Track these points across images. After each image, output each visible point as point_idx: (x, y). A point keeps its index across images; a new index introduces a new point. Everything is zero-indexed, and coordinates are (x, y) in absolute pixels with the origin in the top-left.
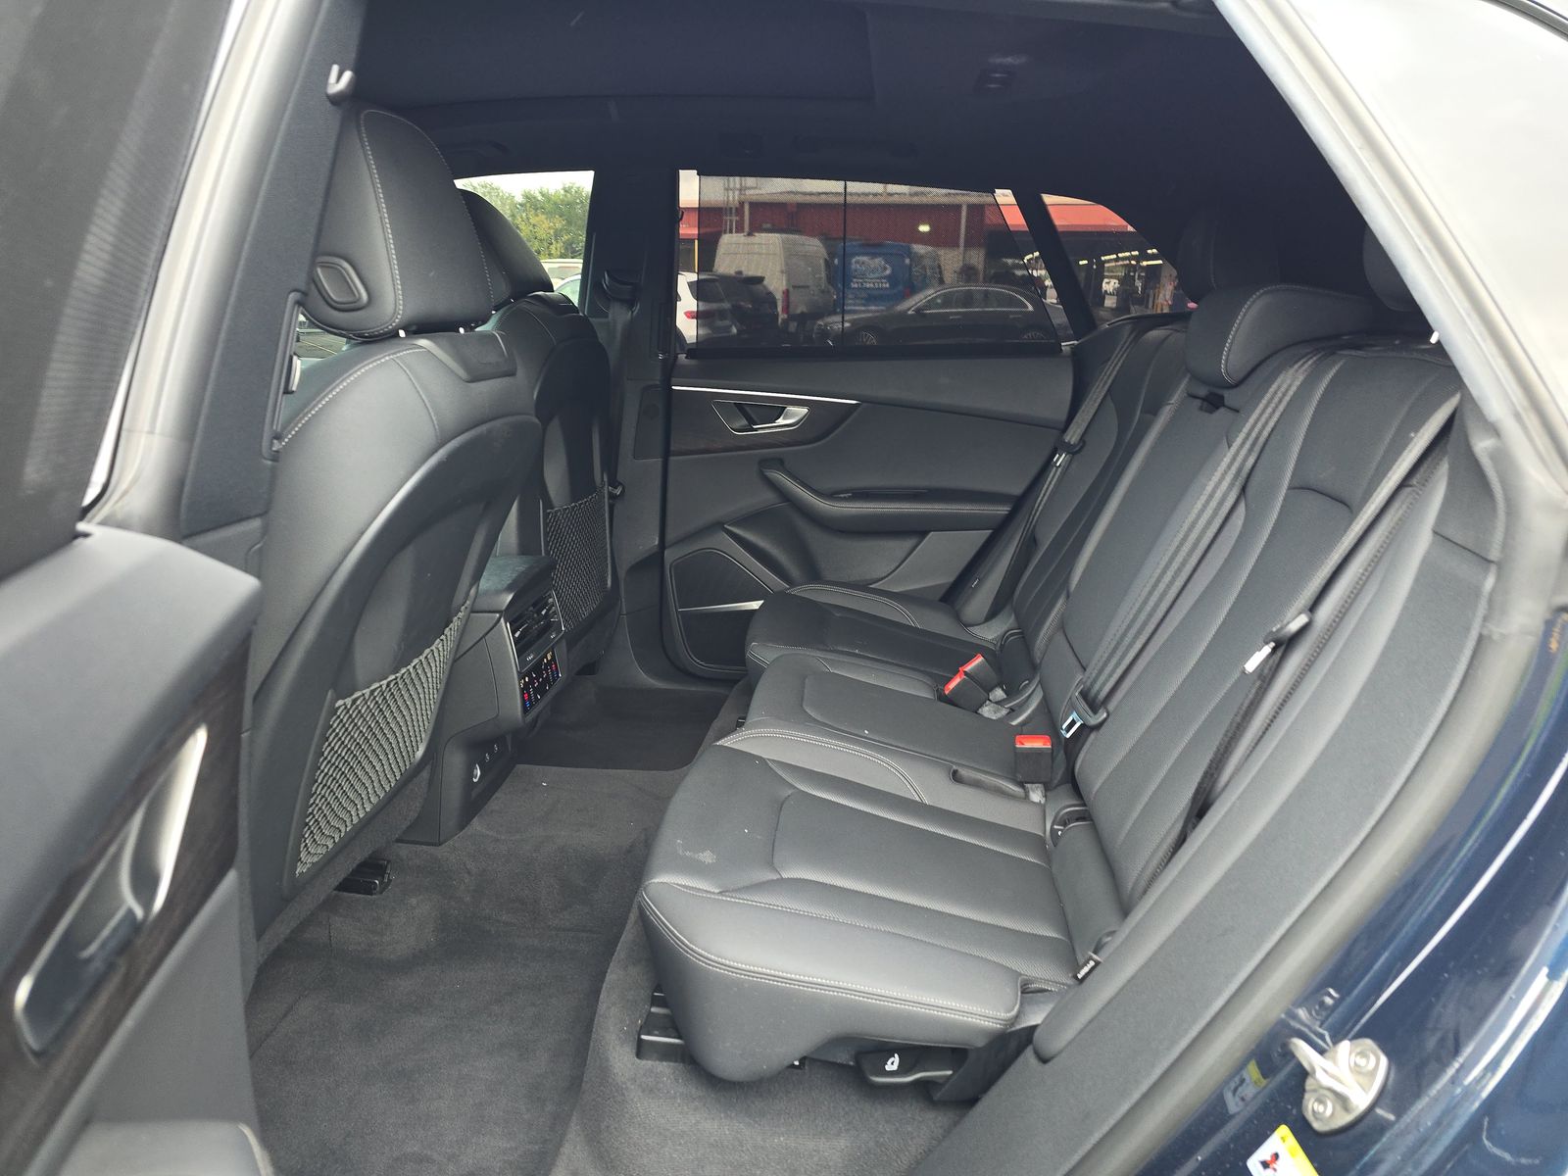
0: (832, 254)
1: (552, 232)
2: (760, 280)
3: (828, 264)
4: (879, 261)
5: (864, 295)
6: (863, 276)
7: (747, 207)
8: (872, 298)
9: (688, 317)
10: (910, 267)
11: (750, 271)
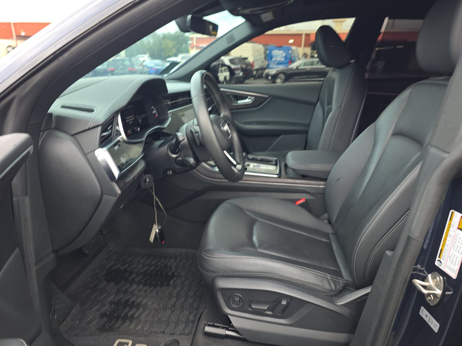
0: (266, 50)
2: (246, 58)
3: (265, 53)
4: (281, 52)
5: (277, 62)
6: (276, 56)
8: (280, 63)
10: (291, 53)
11: (244, 56)
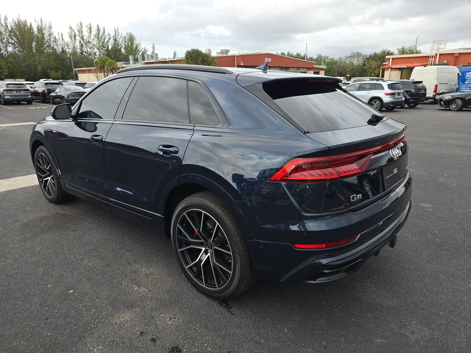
0: (460, 72)
1: (376, 66)
7: (438, 56)
9: (385, 95)
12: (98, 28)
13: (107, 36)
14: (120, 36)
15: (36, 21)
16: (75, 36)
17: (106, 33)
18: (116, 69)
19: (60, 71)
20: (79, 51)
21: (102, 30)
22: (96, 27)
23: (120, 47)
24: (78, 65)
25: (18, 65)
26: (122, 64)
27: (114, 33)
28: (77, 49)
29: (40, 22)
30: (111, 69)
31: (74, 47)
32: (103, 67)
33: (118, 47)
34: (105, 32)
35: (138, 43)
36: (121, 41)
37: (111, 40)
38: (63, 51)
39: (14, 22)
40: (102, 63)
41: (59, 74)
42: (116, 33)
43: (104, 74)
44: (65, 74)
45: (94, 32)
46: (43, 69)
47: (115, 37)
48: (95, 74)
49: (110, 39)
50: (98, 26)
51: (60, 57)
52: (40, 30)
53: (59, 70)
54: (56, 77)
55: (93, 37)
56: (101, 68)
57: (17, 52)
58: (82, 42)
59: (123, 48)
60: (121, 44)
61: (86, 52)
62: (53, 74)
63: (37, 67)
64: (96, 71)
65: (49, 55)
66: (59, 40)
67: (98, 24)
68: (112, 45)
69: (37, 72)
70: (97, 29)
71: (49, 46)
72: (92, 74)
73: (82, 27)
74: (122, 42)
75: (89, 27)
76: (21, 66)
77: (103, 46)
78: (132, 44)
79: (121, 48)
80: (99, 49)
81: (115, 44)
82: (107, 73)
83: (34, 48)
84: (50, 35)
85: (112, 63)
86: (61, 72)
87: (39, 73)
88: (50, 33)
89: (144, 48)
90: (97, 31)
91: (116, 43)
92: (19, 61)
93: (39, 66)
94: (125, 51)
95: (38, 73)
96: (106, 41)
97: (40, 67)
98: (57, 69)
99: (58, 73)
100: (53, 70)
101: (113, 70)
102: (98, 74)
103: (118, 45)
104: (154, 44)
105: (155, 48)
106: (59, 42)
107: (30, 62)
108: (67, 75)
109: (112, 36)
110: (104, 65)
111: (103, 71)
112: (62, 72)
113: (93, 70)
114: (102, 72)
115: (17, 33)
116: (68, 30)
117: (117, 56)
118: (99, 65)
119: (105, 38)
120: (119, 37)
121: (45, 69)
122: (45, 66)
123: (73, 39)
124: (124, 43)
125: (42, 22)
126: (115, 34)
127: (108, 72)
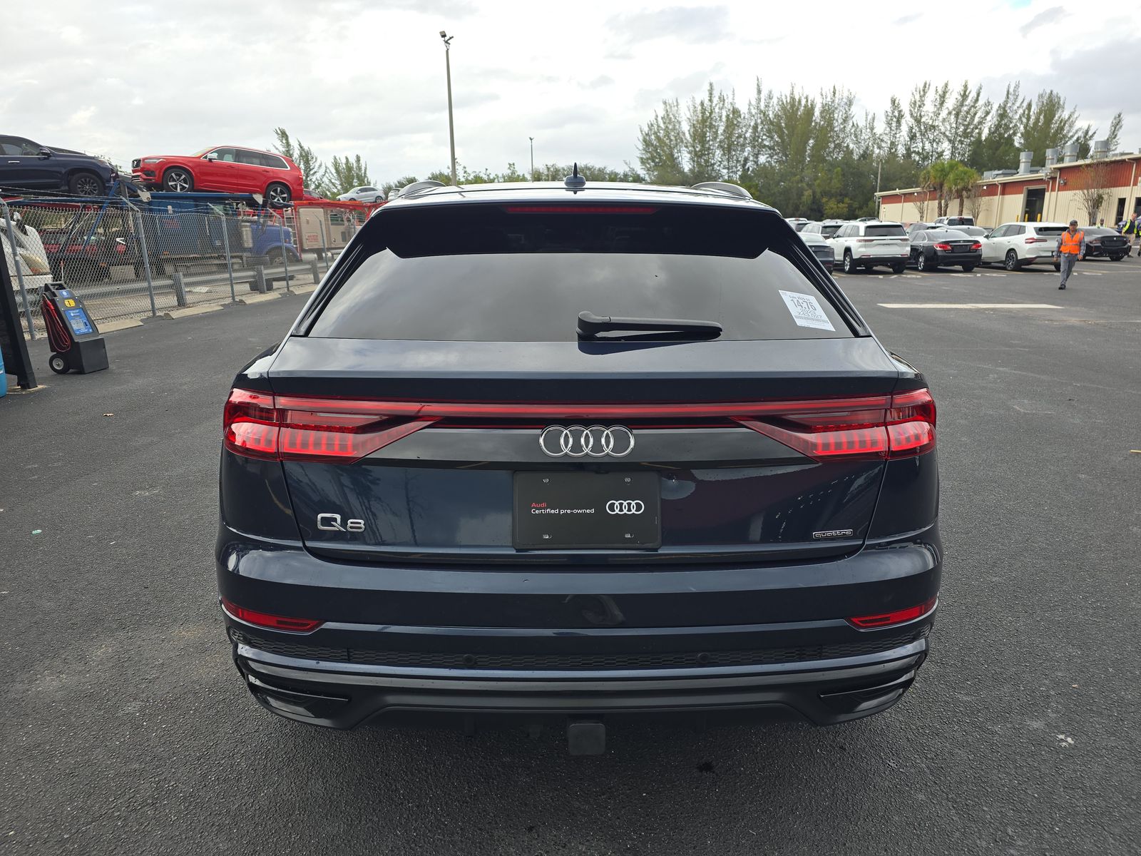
12: (965, 92)
13: (983, 108)
14: (1018, 104)
15: (822, 95)
16: (901, 116)
17: (981, 102)
18: (970, 190)
19: (847, 200)
20: (901, 150)
21: (972, 95)
22: (961, 89)
23: (1011, 132)
24: (891, 184)
25: (769, 190)
26: (997, 175)
27: (1004, 99)
28: (900, 147)
29: (830, 96)
30: (957, 191)
31: (892, 143)
32: (939, 186)
33: (1005, 132)
34: (980, 98)
35: (1065, 115)
36: (1017, 117)
37: (989, 118)
38: (865, 155)
39: (780, 103)
40: (940, 177)
41: (843, 205)
42: (1008, 98)
43: (940, 204)
44: (856, 205)
45: (951, 103)
46: (814, 197)
47: (1004, 108)
48: (918, 204)
49: (987, 113)
50: (966, 87)
51: (854, 168)
52: (828, 111)
53: (846, 196)
54: (835, 214)
55: (944, 114)
56: (935, 188)
57: (773, 164)
58: (916, 129)
59: (1019, 135)
60: (1016, 125)
61: (918, 153)
62: (832, 206)
63: (802, 192)
64: (923, 195)
65: (834, 164)
66: (863, 131)
67: (966, 82)
68: (990, 129)
69: (800, 203)
70: (962, 93)
71: (838, 146)
72: (912, 203)
73: (925, 94)
74: (1020, 118)
75: (940, 92)
76: (772, 192)
77: (966, 134)
78: (1049, 120)
79: (1015, 134)
80: (954, 143)
81: (998, 126)
82: (946, 201)
83: (809, 151)
84: (845, 121)
85: (965, 174)
86: (849, 202)
87: (803, 207)
88: (846, 117)
89: (1086, 128)
90: (960, 98)
91: (1003, 122)
92: (771, 182)
93: (807, 190)
94: (1022, 141)
95: (801, 206)
96: (976, 120)
97: (808, 193)
98: (841, 196)
99: (841, 205)
100: (833, 199)
101: (964, 193)
102: (926, 203)
103: (1007, 128)
104: (1119, 116)
105: (1121, 127)
106: (864, 135)
107: (792, 182)
108: (860, 208)
109: (995, 107)
110: (944, 180)
111: (938, 196)
112: (851, 202)
113: (916, 194)
114: (935, 199)
115: (783, 125)
116: (888, 107)
117: (996, 155)
118: (932, 181)
119: (975, 114)
120: (1015, 108)
121: (818, 195)
122: (818, 190)
123: (894, 125)
124: (1024, 120)
125: (834, 93)
126: (1006, 102)
127: (950, 199)
